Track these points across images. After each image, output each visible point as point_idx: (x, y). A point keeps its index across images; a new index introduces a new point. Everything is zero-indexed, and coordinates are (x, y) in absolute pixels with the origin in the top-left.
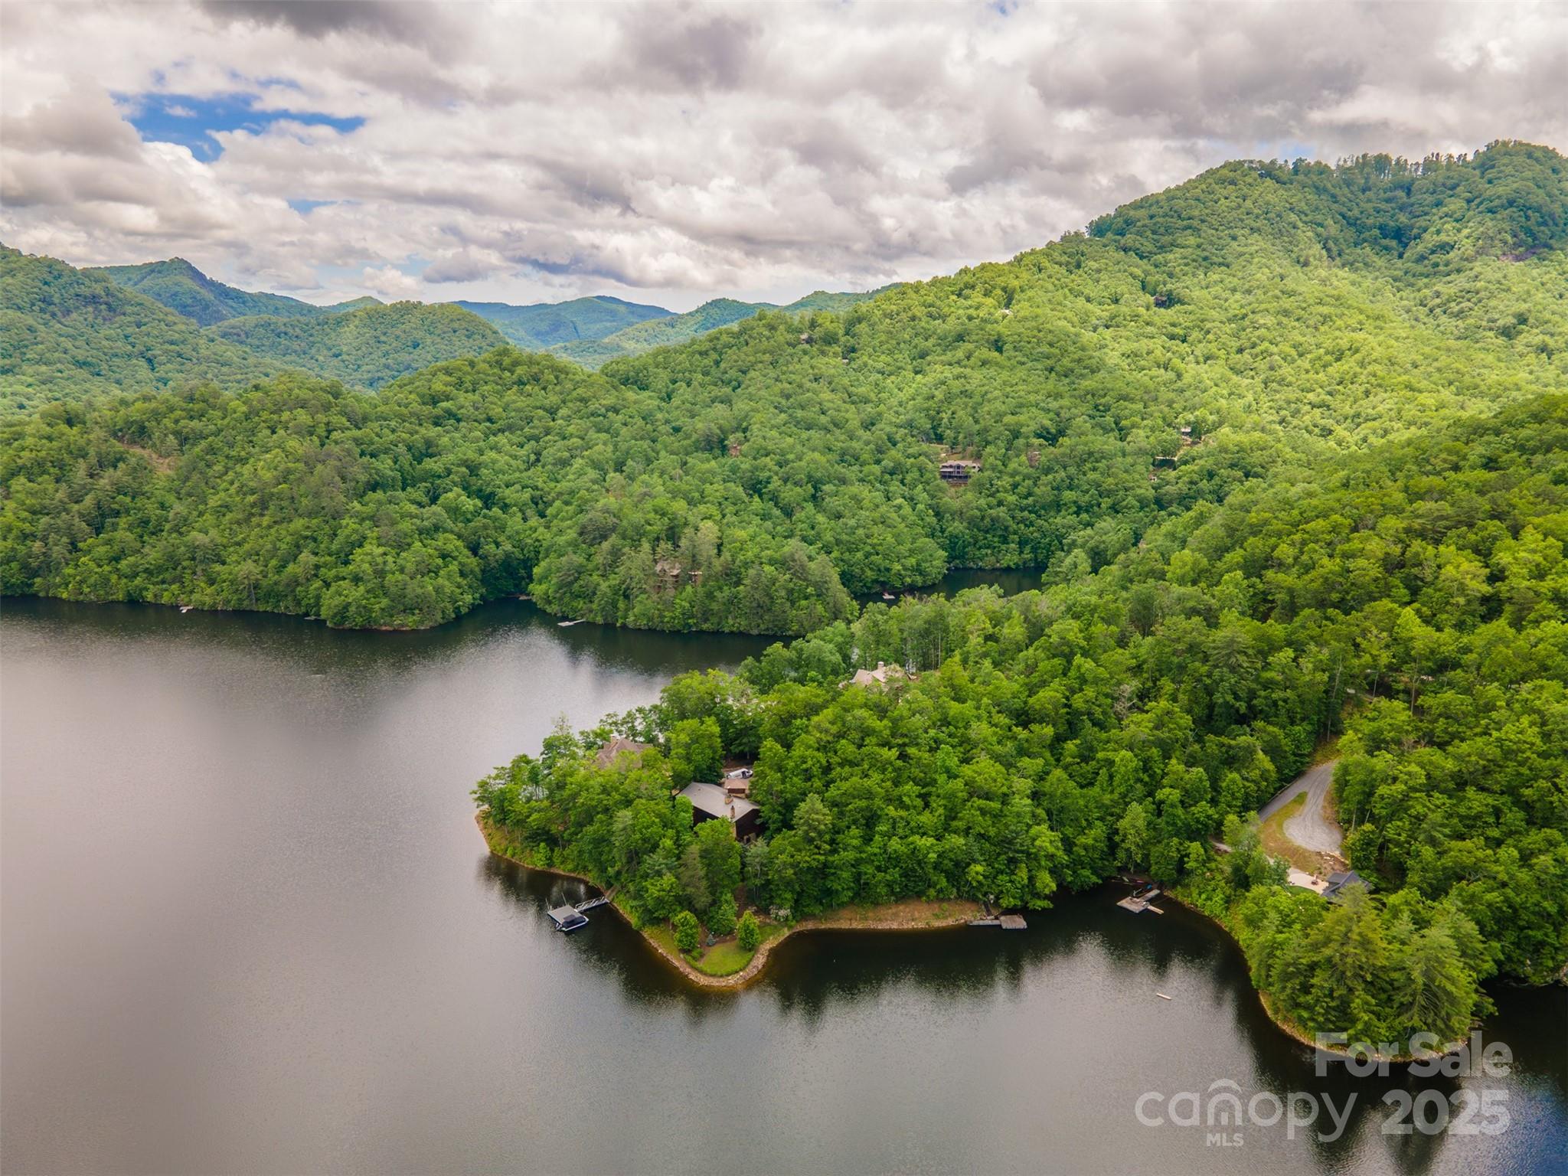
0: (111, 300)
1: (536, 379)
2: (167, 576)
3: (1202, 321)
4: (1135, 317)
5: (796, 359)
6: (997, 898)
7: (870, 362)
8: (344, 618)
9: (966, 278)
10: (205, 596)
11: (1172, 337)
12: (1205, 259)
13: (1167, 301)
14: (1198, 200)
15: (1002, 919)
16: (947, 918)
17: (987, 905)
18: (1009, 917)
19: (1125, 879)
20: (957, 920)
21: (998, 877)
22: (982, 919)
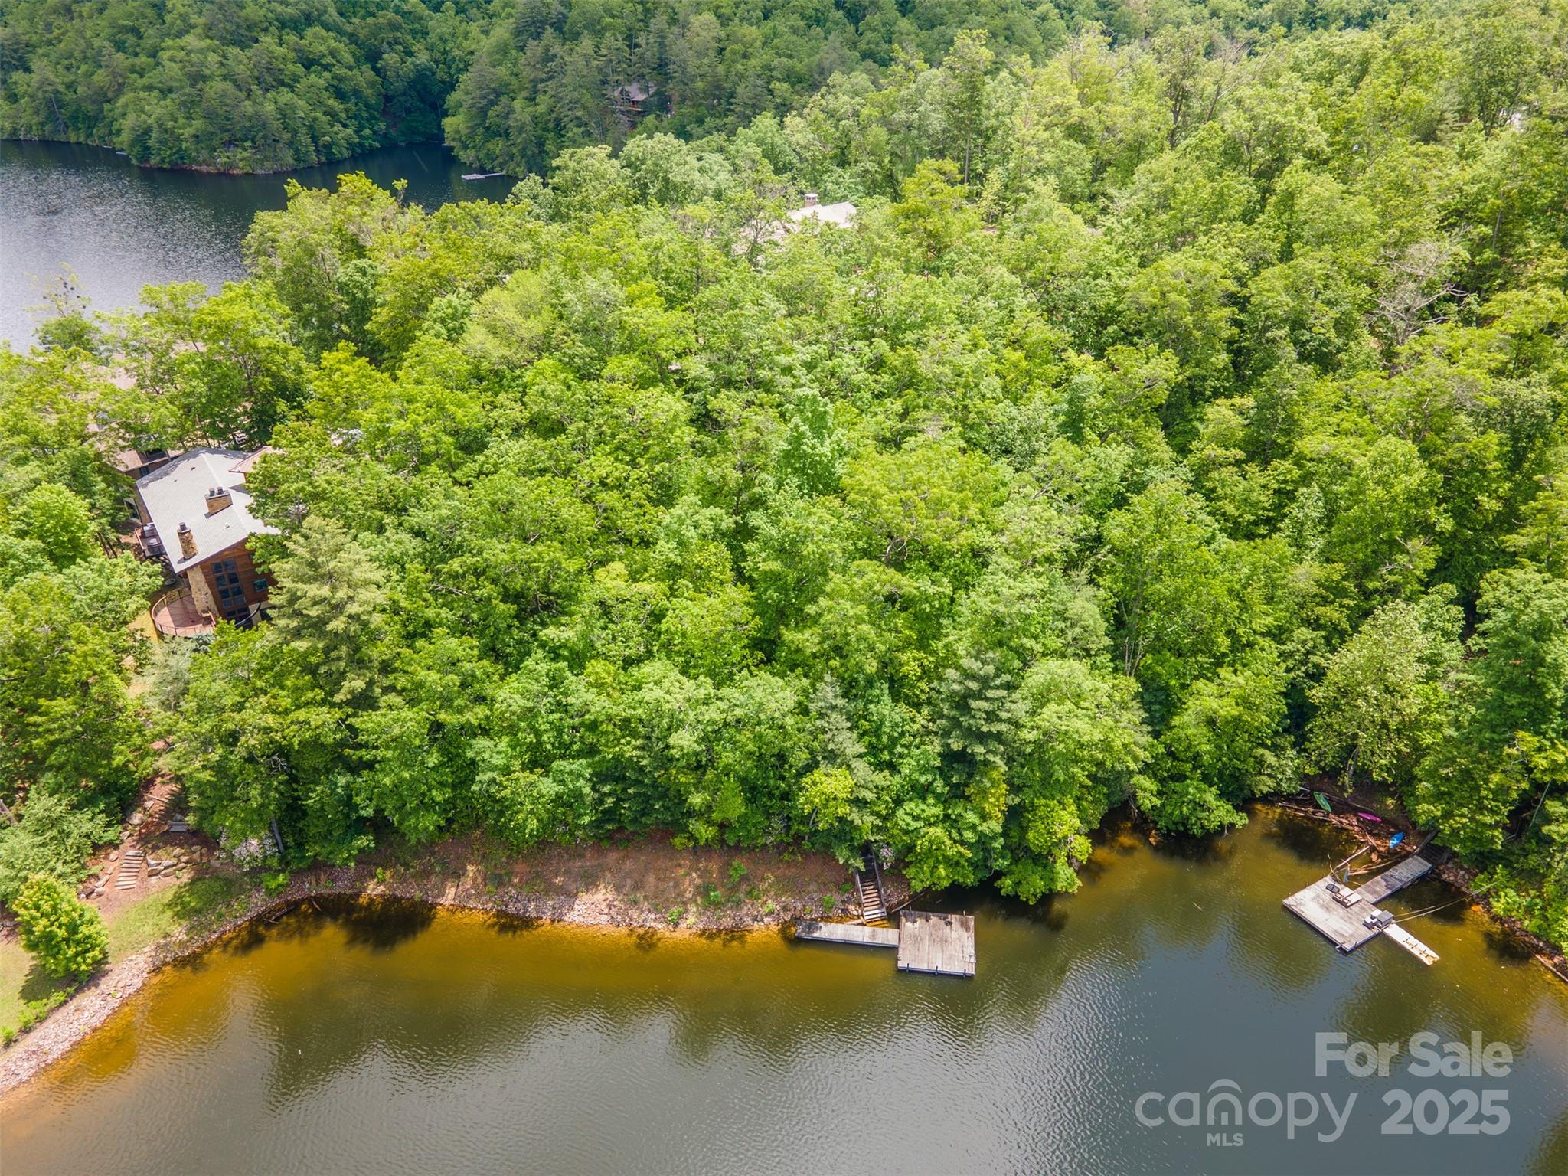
6: (901, 864)
8: (147, 148)
15: (907, 926)
16: (738, 905)
17: (868, 876)
18: (933, 919)
19: (1321, 799)
20: (771, 913)
21: (909, 806)
22: (845, 916)
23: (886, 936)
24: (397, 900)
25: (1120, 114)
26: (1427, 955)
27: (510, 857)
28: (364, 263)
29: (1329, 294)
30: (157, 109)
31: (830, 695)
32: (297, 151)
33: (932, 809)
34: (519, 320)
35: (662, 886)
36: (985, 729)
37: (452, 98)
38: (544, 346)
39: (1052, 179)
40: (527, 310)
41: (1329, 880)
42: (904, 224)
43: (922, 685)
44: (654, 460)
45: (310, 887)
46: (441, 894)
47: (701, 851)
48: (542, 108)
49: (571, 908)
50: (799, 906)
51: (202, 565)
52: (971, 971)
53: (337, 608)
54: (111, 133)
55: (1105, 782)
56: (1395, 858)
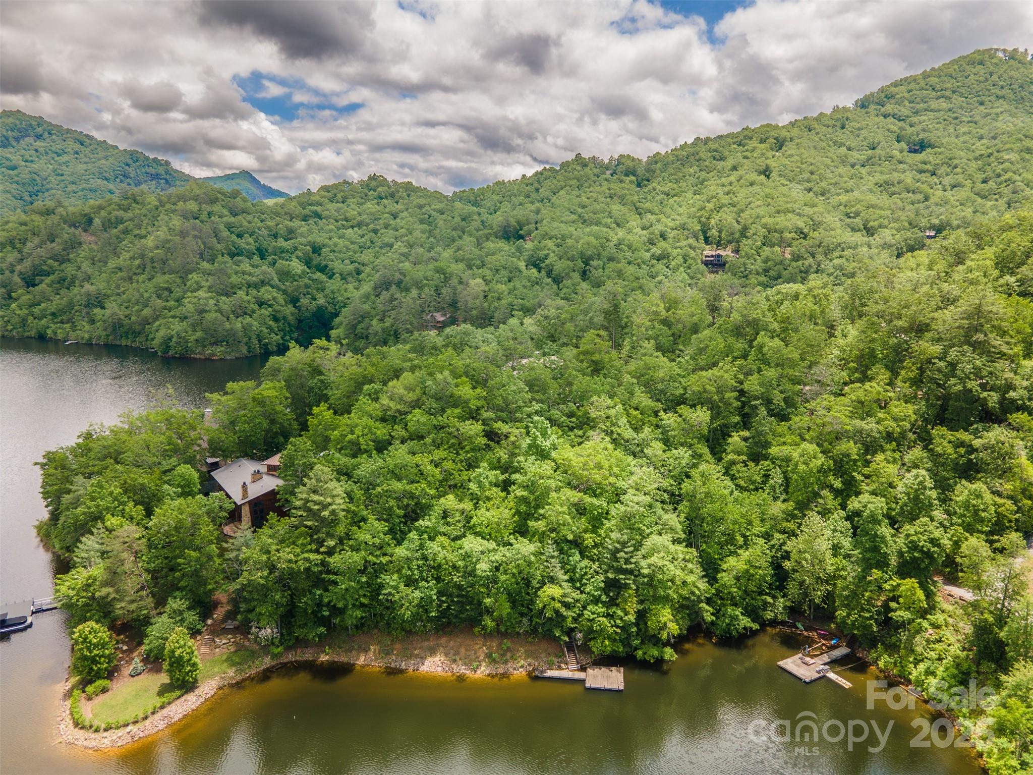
0: (168, 177)
1: (392, 196)
2: (65, 317)
3: (950, 159)
4: (889, 158)
5: (598, 184)
6: (587, 640)
7: (659, 187)
8: (168, 347)
9: (746, 132)
10: (84, 331)
11: (921, 172)
12: (956, 118)
13: (919, 147)
14: (951, 76)
15: (590, 671)
16: (506, 662)
17: (570, 647)
18: (603, 669)
19: (799, 625)
20: (522, 667)
21: (589, 607)
22: (560, 668)
23: (580, 675)
24: (335, 662)
25: (683, 313)
26: (847, 684)
27: (392, 641)
28: (322, 377)
29: (780, 388)
30: (177, 327)
31: (551, 550)
32: (249, 347)
33: (601, 609)
34: (406, 393)
35: (468, 653)
36: (624, 566)
37: (337, 320)
38: (417, 404)
39: (652, 341)
40: (410, 389)
41: (800, 655)
42: (582, 357)
43: (595, 551)
44: (467, 452)
45: (291, 657)
46: (358, 659)
47: (488, 635)
48: (387, 324)
49: (423, 664)
50: (537, 664)
51: (250, 502)
52: (622, 688)
53: (325, 507)
54: (147, 340)
55: (687, 607)
56: (833, 648)
